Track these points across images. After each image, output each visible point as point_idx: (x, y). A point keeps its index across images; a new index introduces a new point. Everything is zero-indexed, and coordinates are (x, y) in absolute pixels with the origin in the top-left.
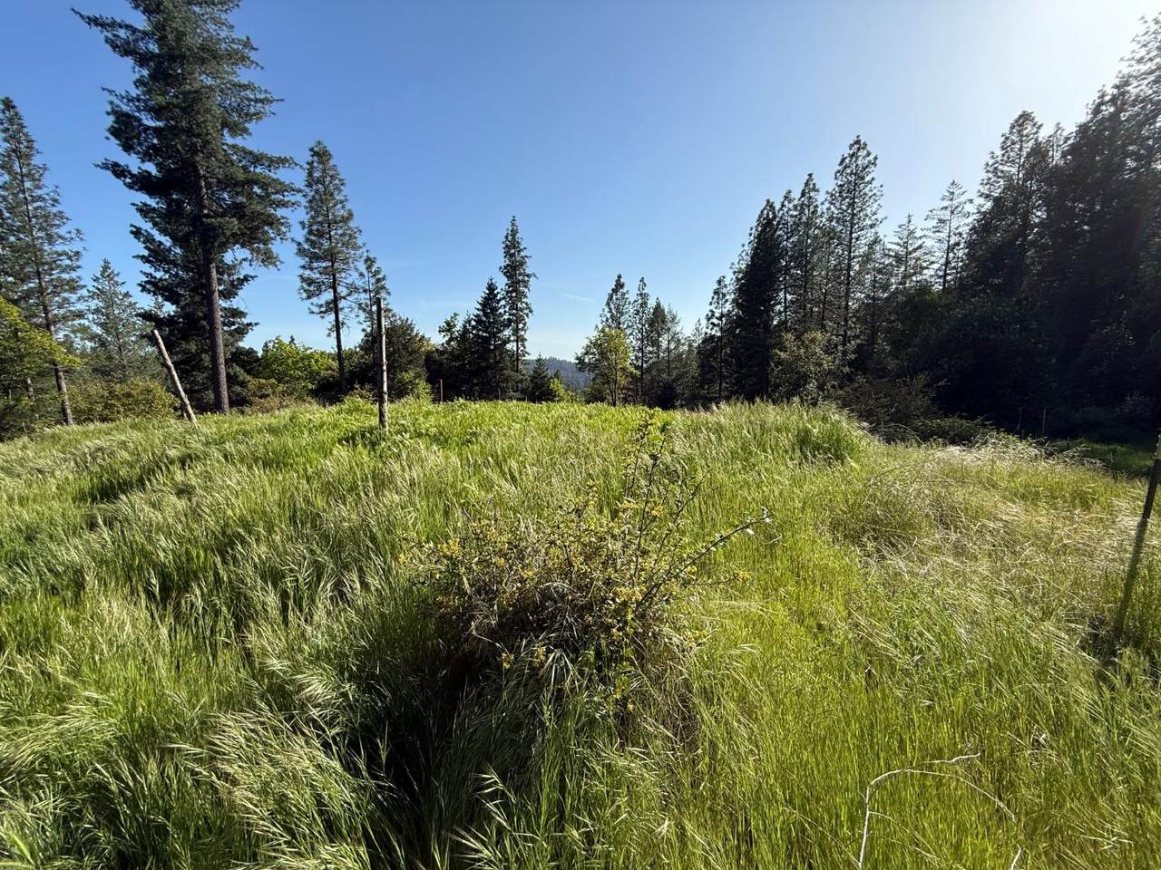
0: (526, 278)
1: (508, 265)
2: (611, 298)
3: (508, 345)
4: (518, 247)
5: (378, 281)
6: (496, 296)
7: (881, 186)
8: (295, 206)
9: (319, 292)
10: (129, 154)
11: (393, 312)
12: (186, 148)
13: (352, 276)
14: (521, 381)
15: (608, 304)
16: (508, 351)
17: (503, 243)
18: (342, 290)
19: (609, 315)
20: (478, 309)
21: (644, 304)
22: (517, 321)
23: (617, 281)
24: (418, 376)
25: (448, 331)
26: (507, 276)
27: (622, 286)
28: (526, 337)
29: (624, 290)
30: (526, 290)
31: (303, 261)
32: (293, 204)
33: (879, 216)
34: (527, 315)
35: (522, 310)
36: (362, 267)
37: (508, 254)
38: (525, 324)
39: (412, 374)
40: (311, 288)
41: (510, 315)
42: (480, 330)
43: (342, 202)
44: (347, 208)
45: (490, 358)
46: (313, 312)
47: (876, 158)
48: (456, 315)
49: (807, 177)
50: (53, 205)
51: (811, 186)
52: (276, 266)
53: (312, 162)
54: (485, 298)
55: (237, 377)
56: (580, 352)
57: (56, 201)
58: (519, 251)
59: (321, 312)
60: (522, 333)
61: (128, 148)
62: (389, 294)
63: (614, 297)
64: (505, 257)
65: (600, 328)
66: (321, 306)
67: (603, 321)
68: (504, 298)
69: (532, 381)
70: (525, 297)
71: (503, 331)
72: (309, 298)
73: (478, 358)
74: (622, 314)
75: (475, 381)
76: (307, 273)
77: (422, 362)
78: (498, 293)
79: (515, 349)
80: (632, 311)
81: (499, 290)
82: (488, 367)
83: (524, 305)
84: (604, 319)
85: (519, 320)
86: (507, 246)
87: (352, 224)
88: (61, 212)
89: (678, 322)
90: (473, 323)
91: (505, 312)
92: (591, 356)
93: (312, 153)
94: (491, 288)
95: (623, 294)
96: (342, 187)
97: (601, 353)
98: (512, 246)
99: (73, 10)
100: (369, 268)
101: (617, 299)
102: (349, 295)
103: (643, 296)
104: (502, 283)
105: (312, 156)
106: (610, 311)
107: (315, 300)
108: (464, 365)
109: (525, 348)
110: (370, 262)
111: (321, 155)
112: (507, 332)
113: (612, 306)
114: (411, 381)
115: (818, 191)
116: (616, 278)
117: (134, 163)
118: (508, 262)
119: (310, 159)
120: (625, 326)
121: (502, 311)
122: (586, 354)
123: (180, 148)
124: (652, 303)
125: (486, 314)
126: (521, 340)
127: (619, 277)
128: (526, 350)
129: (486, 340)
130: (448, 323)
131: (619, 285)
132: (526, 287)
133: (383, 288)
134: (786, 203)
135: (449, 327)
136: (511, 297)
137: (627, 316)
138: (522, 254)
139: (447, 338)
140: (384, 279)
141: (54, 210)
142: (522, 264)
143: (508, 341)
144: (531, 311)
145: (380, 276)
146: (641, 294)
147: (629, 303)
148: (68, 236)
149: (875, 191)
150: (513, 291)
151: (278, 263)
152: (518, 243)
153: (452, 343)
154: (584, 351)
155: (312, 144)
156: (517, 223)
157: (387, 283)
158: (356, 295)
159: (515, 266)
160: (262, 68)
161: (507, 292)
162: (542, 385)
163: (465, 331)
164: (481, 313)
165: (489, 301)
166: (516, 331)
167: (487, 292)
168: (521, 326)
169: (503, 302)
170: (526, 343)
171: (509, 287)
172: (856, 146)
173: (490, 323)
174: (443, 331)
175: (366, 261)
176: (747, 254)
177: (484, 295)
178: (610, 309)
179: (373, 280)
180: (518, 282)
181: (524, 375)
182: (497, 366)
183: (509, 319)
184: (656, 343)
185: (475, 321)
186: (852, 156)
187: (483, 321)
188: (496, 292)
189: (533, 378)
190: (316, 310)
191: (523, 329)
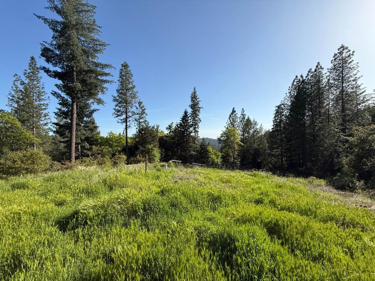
0: (199, 109)
1: (192, 104)
2: (230, 116)
3: (191, 134)
4: (196, 98)
5: (143, 110)
6: (187, 115)
7: (358, 63)
8: (112, 82)
9: (121, 115)
10: (49, 64)
11: (148, 122)
12: (67, 59)
13: (133, 108)
14: (196, 148)
15: (229, 118)
16: (192, 136)
17: (191, 96)
18: (130, 114)
19: (230, 122)
20: (181, 121)
21: (244, 118)
22: (195, 125)
23: (233, 110)
24: (154, 146)
25: (170, 129)
26: (192, 109)
27: (235, 112)
28: (198, 130)
29: (236, 113)
30: (199, 113)
31: (115, 103)
32: (111, 82)
33: (357, 76)
34: (199, 122)
35: (197, 121)
36: (137, 105)
37: (192, 101)
38: (198, 126)
39: (152, 145)
40: (118, 113)
41: (193, 122)
42: (181, 128)
43: (131, 82)
44: (133, 84)
45: (185, 139)
46: (118, 122)
47: (353, 52)
48: (172, 123)
49: (317, 64)
50: (42, 89)
51: (319, 67)
52: (103, 104)
53: (122, 69)
54: (183, 116)
55: (85, 147)
56: (219, 136)
57: (43, 88)
58: (196, 99)
59: (122, 122)
60: (197, 129)
61: (48, 61)
62: (147, 115)
63: (232, 116)
64: (191, 102)
65: (226, 127)
66: (122, 120)
67: (227, 125)
68: (190, 116)
69: (200, 147)
70: (198, 116)
71: (190, 128)
72: (117, 117)
73: (180, 139)
74: (235, 122)
75: (179, 147)
76: (117, 108)
77: (157, 140)
78: (188, 115)
79: (194, 135)
80: (239, 121)
81: (188, 113)
82: (184, 142)
83: (198, 119)
84: (228, 124)
85: (196, 124)
86: (192, 98)
87: (135, 90)
88: (44, 91)
89: (258, 124)
90: (179, 126)
91: (191, 121)
92: (223, 138)
93: (122, 66)
94: (186, 113)
95: (235, 115)
96: (132, 77)
97: (227, 137)
98: (194, 97)
99: (34, 14)
100: (140, 105)
101: (233, 116)
102: (132, 116)
103: (243, 115)
104: (190, 111)
105: (122, 67)
106: (230, 121)
107: (119, 117)
108: (175, 141)
109: (198, 135)
110: (140, 103)
111: (125, 66)
112: (191, 129)
113: (231, 119)
114: (151, 148)
115: (323, 69)
116: (233, 109)
117: (52, 68)
118: (192, 103)
119: (121, 68)
120: (236, 126)
121: (189, 121)
122: (222, 137)
123: (65, 59)
124: (246, 118)
125: (183, 122)
126: (196, 132)
127: (234, 108)
128: (199, 136)
129: (183, 132)
130: (169, 126)
131: (234, 111)
132: (199, 112)
133: (145, 113)
134: (310, 74)
135: (170, 127)
136: (193, 116)
137: (237, 123)
138: (198, 100)
139: (169, 131)
140: (145, 109)
141: (42, 91)
142: (197, 104)
143: (192, 132)
144: (201, 121)
145: (143, 108)
146: (242, 114)
147: (238, 118)
148: (45, 99)
149: (354, 66)
150: (194, 114)
151: (104, 103)
152: (196, 96)
153: (171, 133)
154: (221, 136)
155: (123, 63)
156: (196, 89)
157: (146, 111)
158: (135, 116)
159: (195, 105)
160: (101, 32)
161: (192, 114)
162: (204, 148)
163: (176, 129)
164: (182, 122)
165: (185, 117)
166: (195, 128)
167: (184, 114)
168: (197, 126)
169: (190, 118)
170: (198, 133)
171: (193, 112)
172: (342, 49)
173: (185, 125)
174: (168, 129)
175: (139, 103)
176: (288, 97)
177: (183, 115)
178: (230, 120)
179: (141, 110)
180: (196, 110)
181: (197, 145)
182: (187, 142)
183: (192, 124)
184: (248, 133)
185: (179, 125)
186: (340, 53)
187: (182, 125)
188: (187, 114)
189: (201, 146)
190: (120, 121)
191: (197, 128)
